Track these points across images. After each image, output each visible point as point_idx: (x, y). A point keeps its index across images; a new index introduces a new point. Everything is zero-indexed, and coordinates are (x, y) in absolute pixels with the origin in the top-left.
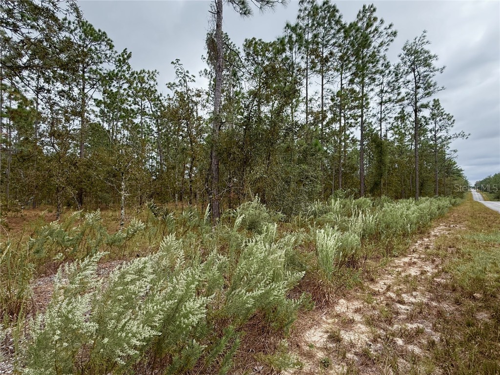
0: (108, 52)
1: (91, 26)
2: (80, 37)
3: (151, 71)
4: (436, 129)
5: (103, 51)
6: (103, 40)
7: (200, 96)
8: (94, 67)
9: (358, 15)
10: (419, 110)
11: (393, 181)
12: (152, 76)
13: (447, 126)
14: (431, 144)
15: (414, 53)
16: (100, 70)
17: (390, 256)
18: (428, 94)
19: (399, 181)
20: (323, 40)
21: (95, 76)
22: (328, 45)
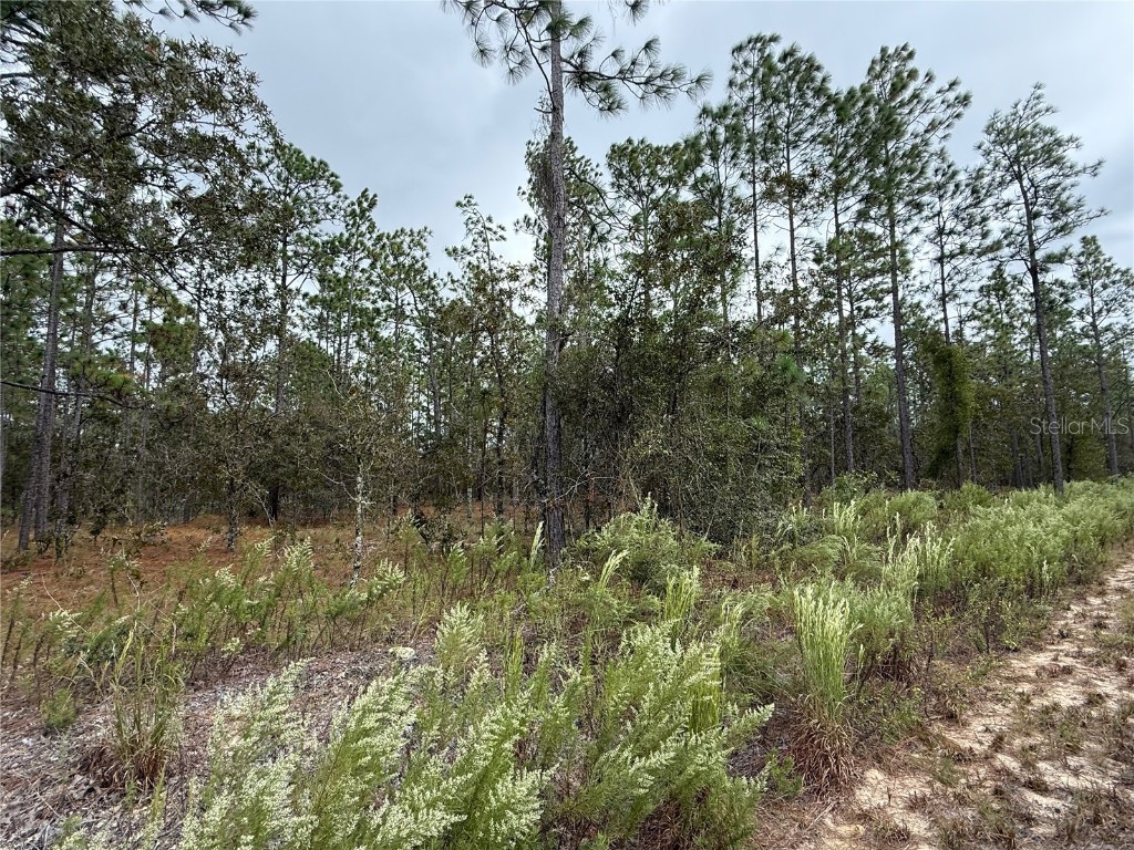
0: (331, 199)
1: (300, 152)
2: (279, 176)
3: (416, 230)
4: (1096, 309)
5: (322, 198)
6: (321, 178)
7: (516, 278)
8: (305, 232)
9: (871, 69)
10: (1042, 270)
11: (989, 443)
12: (418, 240)
13: (1124, 301)
14: (1086, 347)
15: (1016, 138)
16: (316, 235)
17: (996, 649)
18: (1062, 229)
19: (1004, 442)
20: (787, 133)
21: (306, 250)
22: (800, 143)
